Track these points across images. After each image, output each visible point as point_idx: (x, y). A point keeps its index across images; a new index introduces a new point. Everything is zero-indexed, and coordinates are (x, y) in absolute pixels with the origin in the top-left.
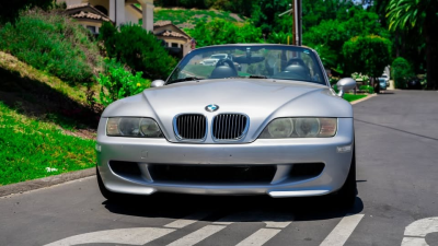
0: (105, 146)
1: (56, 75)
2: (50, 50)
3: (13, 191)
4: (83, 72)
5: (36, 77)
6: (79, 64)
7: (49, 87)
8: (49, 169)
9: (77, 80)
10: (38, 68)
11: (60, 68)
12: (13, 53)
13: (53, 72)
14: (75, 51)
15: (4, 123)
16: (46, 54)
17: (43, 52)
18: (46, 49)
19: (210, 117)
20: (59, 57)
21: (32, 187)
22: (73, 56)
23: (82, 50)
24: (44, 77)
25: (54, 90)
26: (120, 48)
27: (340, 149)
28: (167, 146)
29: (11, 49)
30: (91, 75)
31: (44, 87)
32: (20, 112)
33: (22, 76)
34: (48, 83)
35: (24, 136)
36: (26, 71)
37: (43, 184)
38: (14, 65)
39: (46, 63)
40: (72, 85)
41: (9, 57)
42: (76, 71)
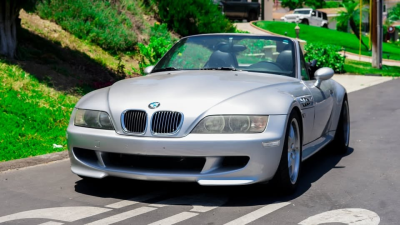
0: (70, 135)
1: (98, 44)
2: (94, 18)
3: (11, 167)
4: (125, 40)
5: (77, 47)
6: (122, 33)
7: (88, 57)
8: (55, 146)
9: (119, 49)
10: (80, 38)
11: (102, 37)
12: (58, 22)
13: (95, 42)
14: (119, 19)
15: (32, 97)
16: (89, 23)
17: (86, 21)
18: (90, 18)
19: (150, 114)
20: (102, 26)
21: (29, 163)
22: (117, 24)
23: (127, 17)
24: (84, 47)
25: (93, 60)
26: (173, 12)
27: (265, 144)
28: (116, 137)
29: (56, 18)
30: (136, 43)
31: (84, 58)
32: (50, 85)
33: (63, 46)
34: (88, 54)
35: (47, 111)
36: (68, 40)
37: (41, 161)
38: (56, 35)
39: (88, 33)
40: (114, 54)
41: (54, 26)
42: (118, 40)
